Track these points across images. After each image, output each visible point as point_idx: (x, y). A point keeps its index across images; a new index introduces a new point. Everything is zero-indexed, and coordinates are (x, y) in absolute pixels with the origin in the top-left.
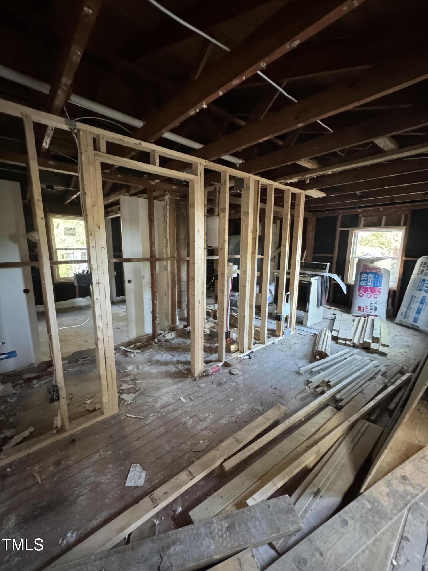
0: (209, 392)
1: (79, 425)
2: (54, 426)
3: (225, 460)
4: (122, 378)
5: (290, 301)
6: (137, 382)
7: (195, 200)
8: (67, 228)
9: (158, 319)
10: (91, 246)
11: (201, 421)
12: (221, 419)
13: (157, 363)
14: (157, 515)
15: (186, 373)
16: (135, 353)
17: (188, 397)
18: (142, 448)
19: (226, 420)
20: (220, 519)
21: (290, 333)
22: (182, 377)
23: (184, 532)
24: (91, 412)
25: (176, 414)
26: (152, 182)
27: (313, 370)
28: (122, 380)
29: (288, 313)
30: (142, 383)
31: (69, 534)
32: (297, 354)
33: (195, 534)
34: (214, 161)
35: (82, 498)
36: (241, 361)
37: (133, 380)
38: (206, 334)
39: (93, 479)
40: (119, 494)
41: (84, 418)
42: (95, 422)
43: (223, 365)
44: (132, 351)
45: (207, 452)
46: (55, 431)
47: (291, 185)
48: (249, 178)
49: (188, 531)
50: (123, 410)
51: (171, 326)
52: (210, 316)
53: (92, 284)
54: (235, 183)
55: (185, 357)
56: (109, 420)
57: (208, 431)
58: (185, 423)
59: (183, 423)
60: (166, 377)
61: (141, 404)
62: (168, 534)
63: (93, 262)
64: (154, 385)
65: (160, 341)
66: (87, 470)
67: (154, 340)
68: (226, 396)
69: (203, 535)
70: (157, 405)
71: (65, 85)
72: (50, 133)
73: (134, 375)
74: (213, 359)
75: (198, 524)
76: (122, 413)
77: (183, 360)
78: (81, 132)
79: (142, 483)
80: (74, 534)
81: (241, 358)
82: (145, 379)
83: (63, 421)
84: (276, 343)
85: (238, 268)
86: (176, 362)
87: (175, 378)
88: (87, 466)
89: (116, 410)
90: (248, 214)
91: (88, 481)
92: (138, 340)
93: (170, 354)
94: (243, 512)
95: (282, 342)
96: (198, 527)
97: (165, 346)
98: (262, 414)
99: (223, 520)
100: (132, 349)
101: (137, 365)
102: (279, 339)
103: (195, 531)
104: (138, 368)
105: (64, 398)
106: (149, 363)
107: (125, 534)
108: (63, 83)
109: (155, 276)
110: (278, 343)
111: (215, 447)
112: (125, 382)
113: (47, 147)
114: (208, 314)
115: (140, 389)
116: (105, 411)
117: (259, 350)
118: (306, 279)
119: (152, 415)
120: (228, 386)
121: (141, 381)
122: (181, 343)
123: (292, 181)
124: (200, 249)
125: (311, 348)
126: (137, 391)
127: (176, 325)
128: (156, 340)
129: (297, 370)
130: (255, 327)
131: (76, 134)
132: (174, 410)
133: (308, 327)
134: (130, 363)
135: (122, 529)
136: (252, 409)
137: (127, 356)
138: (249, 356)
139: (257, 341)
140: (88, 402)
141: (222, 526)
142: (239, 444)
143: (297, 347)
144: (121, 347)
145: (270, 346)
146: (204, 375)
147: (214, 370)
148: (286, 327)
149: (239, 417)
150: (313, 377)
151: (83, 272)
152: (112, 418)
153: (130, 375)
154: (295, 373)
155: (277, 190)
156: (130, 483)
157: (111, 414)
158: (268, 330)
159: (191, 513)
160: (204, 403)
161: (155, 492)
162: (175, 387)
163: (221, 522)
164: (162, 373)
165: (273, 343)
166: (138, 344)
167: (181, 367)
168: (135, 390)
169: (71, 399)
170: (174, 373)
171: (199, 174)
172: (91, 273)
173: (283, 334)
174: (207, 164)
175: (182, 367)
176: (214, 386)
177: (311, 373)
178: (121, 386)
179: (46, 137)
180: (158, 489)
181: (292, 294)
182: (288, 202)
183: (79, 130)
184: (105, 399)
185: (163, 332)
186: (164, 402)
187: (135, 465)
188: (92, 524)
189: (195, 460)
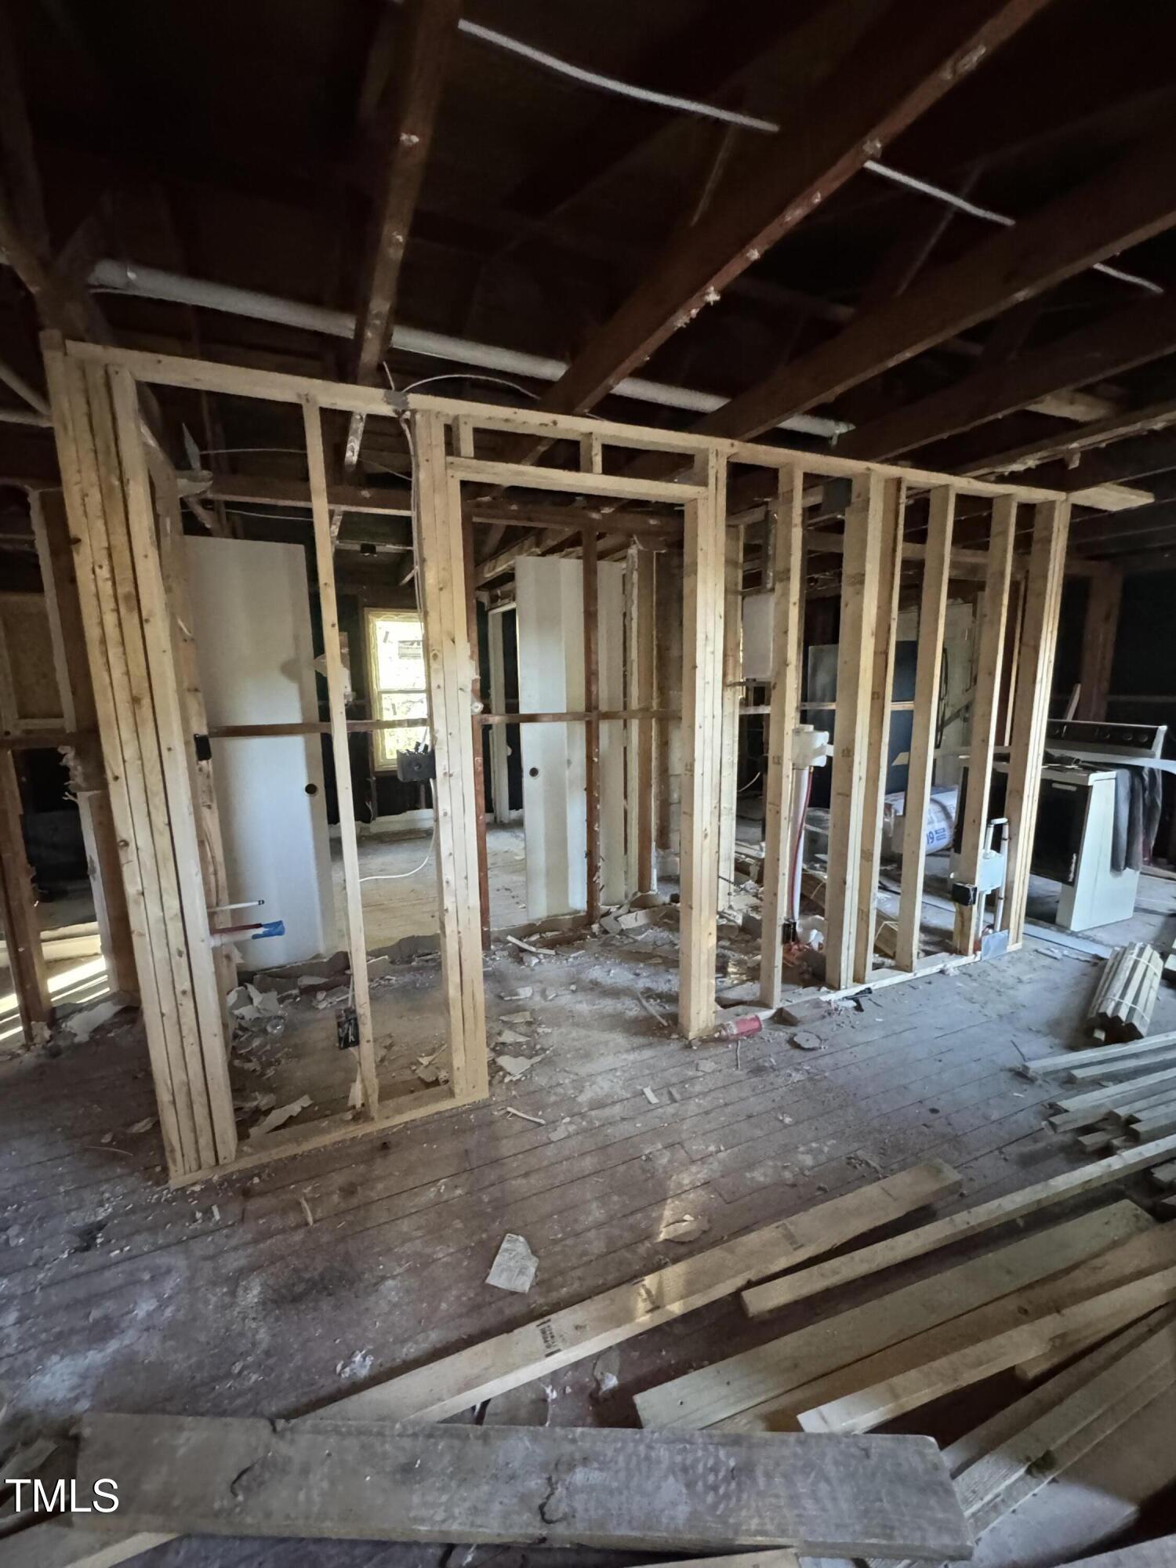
0: (724, 1087)
1: (399, 1111)
2: (350, 1103)
3: (750, 1285)
4: (504, 1015)
5: (1005, 845)
6: (540, 1030)
7: (699, 552)
8: (403, 642)
9: (601, 873)
10: (434, 686)
11: (693, 1162)
12: (751, 1166)
13: (592, 989)
14: (554, 1377)
15: (666, 1024)
16: (541, 956)
17: (665, 1089)
18: (534, 1199)
19: (765, 1175)
20: (716, 1440)
21: (1004, 943)
22: (653, 1035)
23: (615, 1441)
24: (428, 1085)
25: (627, 1129)
26: (595, 516)
27: (1076, 1073)
28: (503, 1021)
29: (999, 883)
30: (551, 1036)
31: (358, 1358)
32: (1023, 1013)
33: (643, 1456)
34: (758, 440)
35: (390, 1283)
36: (830, 1011)
37: (529, 1024)
38: (732, 924)
39: (418, 1245)
40: (470, 1299)
41: (412, 1096)
42: (435, 1111)
43: (772, 1018)
44: (533, 949)
45: (701, 1250)
46: (349, 1116)
47: (1015, 478)
48: (868, 473)
49: (624, 1442)
50: (501, 1093)
51: (635, 894)
52: (748, 873)
53: (434, 778)
54: (826, 494)
55: (669, 981)
56: (464, 1112)
57: (711, 1193)
58: (648, 1159)
59: (644, 1158)
60: (612, 1028)
61: (542, 1089)
62: (574, 1433)
63: (439, 724)
64: (577, 1044)
65: (606, 932)
66: (406, 1221)
67: (591, 929)
68: (774, 1105)
69: (664, 1465)
70: (583, 1098)
71: (377, 316)
72: (358, 426)
73: (533, 1012)
74: (747, 998)
75: (653, 1432)
76: (496, 1103)
77: (660, 990)
78: (418, 417)
79: (527, 1288)
80: (369, 1361)
81: (829, 1003)
82: (559, 1026)
83: (366, 1095)
84: (952, 972)
85: (831, 742)
86: (642, 993)
87: (636, 1034)
88: (407, 1213)
89: (482, 1094)
90: (862, 582)
91: (408, 1248)
92: (550, 924)
93: (630, 969)
94: (784, 1442)
95: (975, 974)
96: (651, 1440)
97: (617, 947)
98: (879, 1179)
99: (724, 1445)
100: (533, 944)
101: (543, 986)
102: (964, 960)
103: (642, 1448)
104: (543, 993)
105: (368, 1041)
106: (573, 987)
107: (474, 1397)
108: (374, 312)
109: (596, 760)
110: (957, 972)
111: (727, 1241)
112: (511, 1026)
113: (355, 459)
114: (741, 868)
115: (544, 1050)
116: (457, 1090)
117: (892, 987)
118: (1068, 778)
119: (567, 1119)
120: (780, 1080)
121: (549, 1030)
122: (659, 943)
123: (1017, 467)
124: (709, 688)
125: (1076, 1002)
126: (537, 1054)
127: (650, 892)
128: (595, 927)
129: (1016, 1064)
130: (881, 917)
131: (407, 421)
132: (623, 1119)
133: (1074, 934)
134: (526, 980)
135: (469, 1385)
136: (850, 1158)
137: (521, 961)
138: (857, 1001)
139: (888, 962)
140: (425, 1061)
141: (718, 1462)
142: (795, 1249)
143: (1024, 993)
144: (510, 938)
145: (928, 980)
146: (714, 1039)
147: (745, 1028)
148: (992, 926)
149: (807, 1173)
150: (1077, 1095)
151: (417, 748)
152: (471, 1111)
153: (525, 1010)
154: (1009, 1074)
155: (963, 500)
156: (498, 1278)
157: (470, 1100)
158: (924, 929)
159: (639, 1399)
160: (707, 1113)
161: (553, 1317)
162: (631, 1057)
163: (717, 1450)
164: (602, 1017)
165: (942, 972)
166: (549, 934)
167: (654, 1008)
168: (532, 1052)
169: (389, 1047)
170: (635, 1021)
171: (712, 481)
172: (433, 751)
173: (977, 948)
174: (734, 450)
175: (658, 1008)
176: (740, 1073)
177: (1069, 1081)
178: (500, 1034)
179: (351, 438)
180: (562, 1313)
181: (1014, 824)
182: (1005, 533)
183: (414, 412)
184: (458, 1061)
185: (613, 909)
186: (601, 1093)
187: (515, 1236)
188: (405, 1350)
189: (666, 1263)
